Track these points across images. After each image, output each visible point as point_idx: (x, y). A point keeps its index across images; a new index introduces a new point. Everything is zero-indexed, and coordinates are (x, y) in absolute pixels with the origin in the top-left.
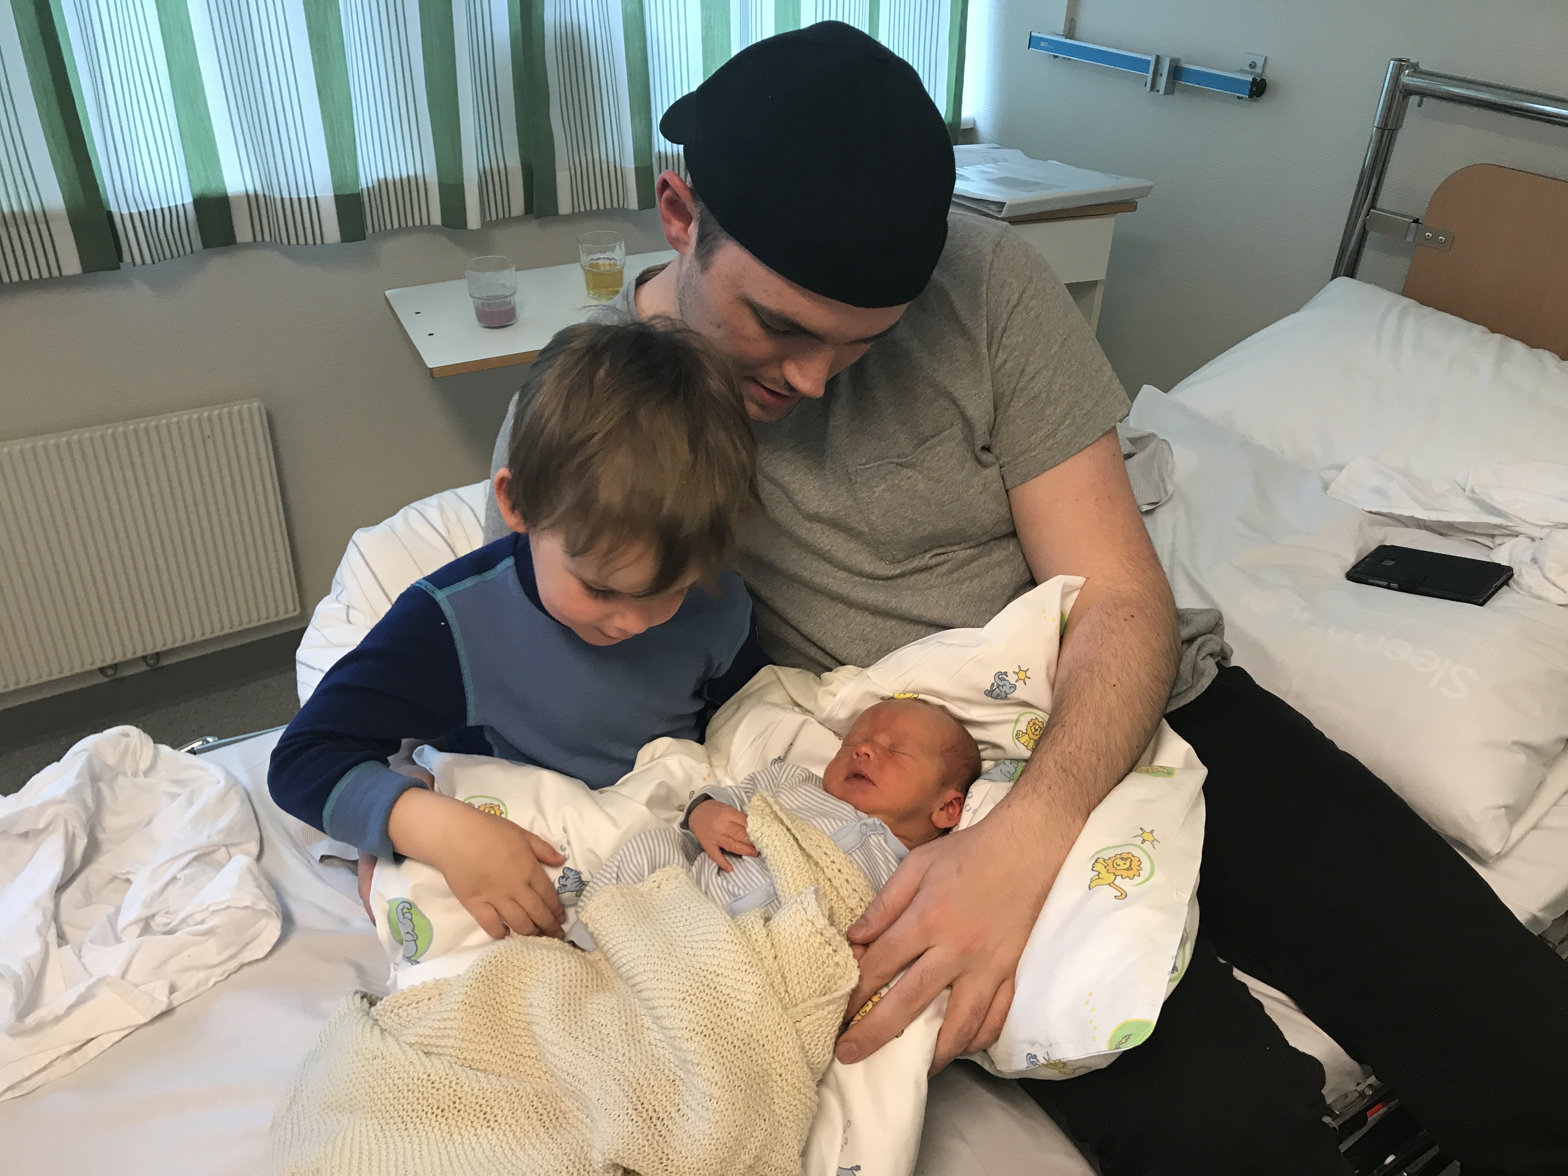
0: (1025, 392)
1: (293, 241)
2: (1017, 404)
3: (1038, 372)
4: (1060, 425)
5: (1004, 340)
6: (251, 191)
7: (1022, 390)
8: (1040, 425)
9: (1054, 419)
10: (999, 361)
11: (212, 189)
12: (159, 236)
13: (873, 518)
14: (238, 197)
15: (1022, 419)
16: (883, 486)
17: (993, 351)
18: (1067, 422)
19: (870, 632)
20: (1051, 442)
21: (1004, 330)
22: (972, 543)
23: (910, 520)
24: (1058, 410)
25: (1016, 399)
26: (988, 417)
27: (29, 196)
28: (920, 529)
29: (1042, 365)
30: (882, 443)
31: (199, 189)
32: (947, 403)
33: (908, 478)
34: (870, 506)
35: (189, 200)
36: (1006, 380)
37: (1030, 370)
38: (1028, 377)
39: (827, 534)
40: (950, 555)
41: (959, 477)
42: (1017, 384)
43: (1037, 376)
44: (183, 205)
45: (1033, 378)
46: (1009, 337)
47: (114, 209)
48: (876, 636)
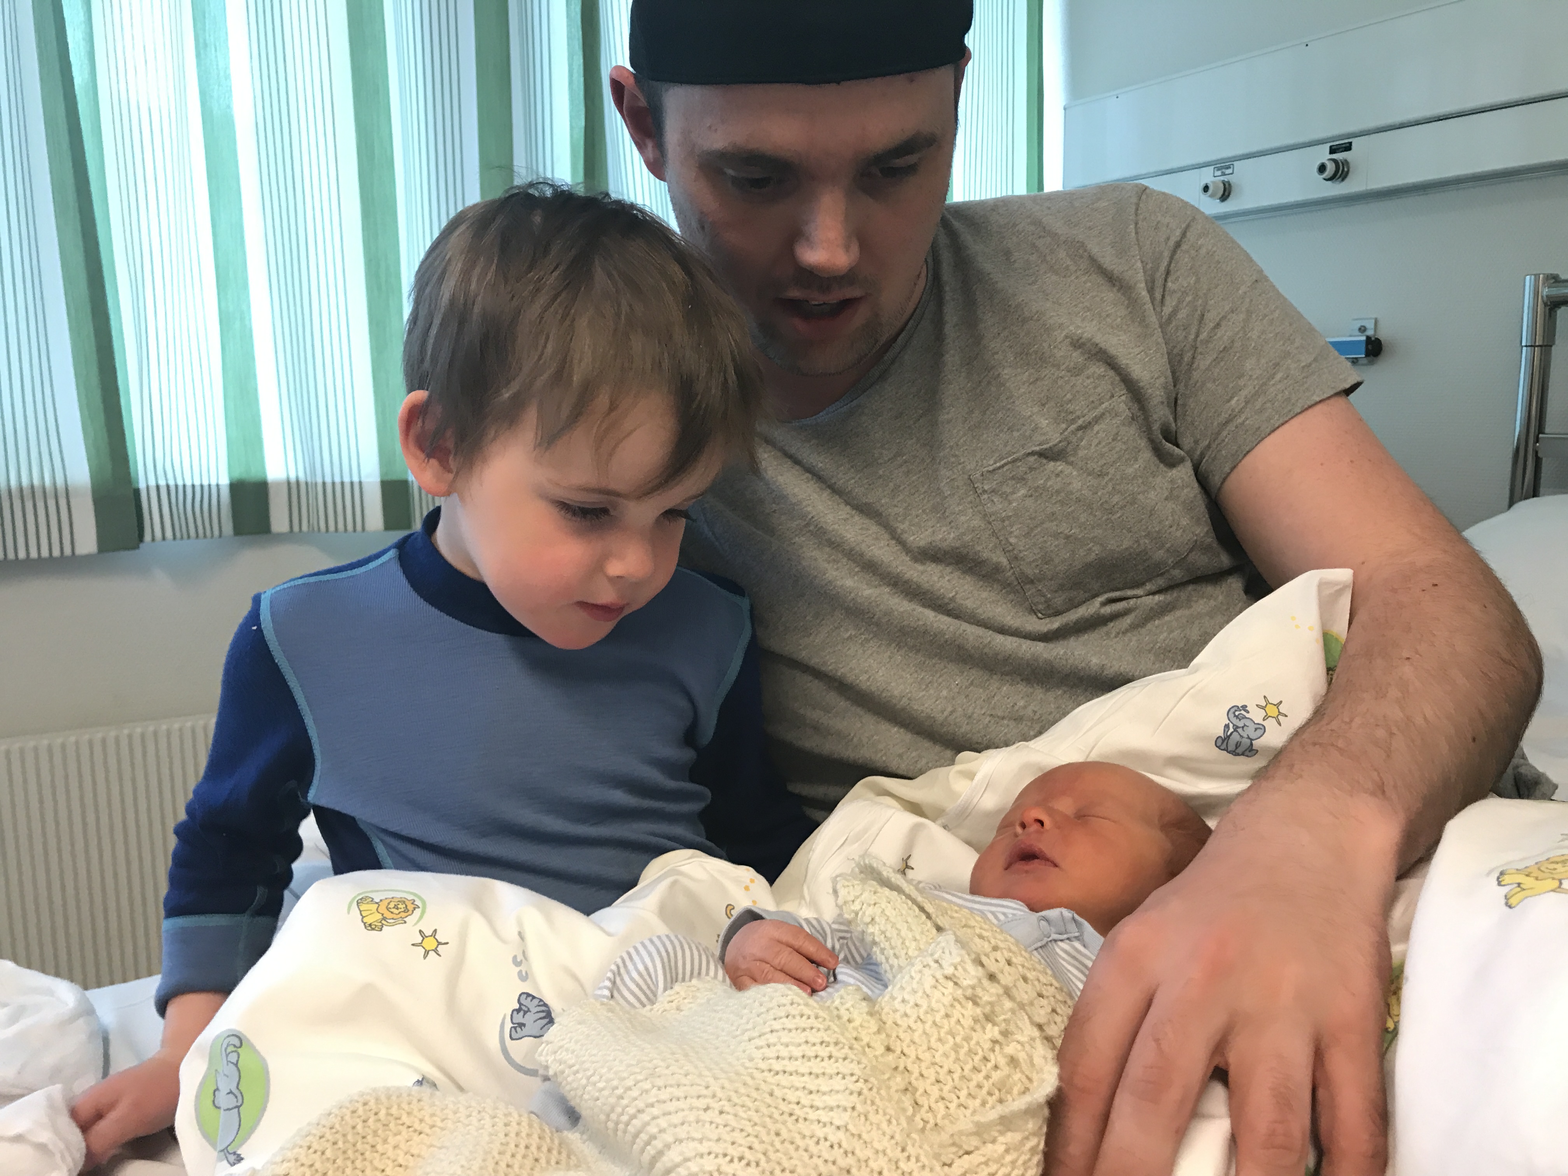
0: (1211, 346)
1: (332, 528)
2: (1203, 363)
3: (1224, 317)
4: (1269, 379)
5: (1169, 284)
6: (293, 477)
7: (1207, 342)
8: (1241, 382)
9: (1258, 372)
10: (1167, 310)
11: (253, 474)
12: (185, 514)
13: (1013, 540)
14: (278, 484)
15: (1214, 381)
16: (1023, 492)
17: (1158, 296)
18: (1279, 376)
19: (1025, 707)
20: (1261, 400)
21: (1168, 273)
22: (1161, 582)
23: (1067, 537)
24: (1263, 361)
25: (1199, 357)
26: (1162, 380)
27: (53, 470)
28: (1082, 552)
29: (1227, 308)
30: (1016, 434)
31: (240, 473)
32: (1102, 370)
33: (1058, 475)
34: (1007, 523)
35: (225, 481)
36: (1181, 334)
37: (1212, 317)
38: (1212, 325)
39: (947, 578)
40: (1132, 602)
41: (1130, 471)
42: (1197, 336)
43: (1223, 323)
44: (218, 485)
45: (1218, 325)
46: (1177, 279)
47: (142, 485)
48: (1035, 712)
